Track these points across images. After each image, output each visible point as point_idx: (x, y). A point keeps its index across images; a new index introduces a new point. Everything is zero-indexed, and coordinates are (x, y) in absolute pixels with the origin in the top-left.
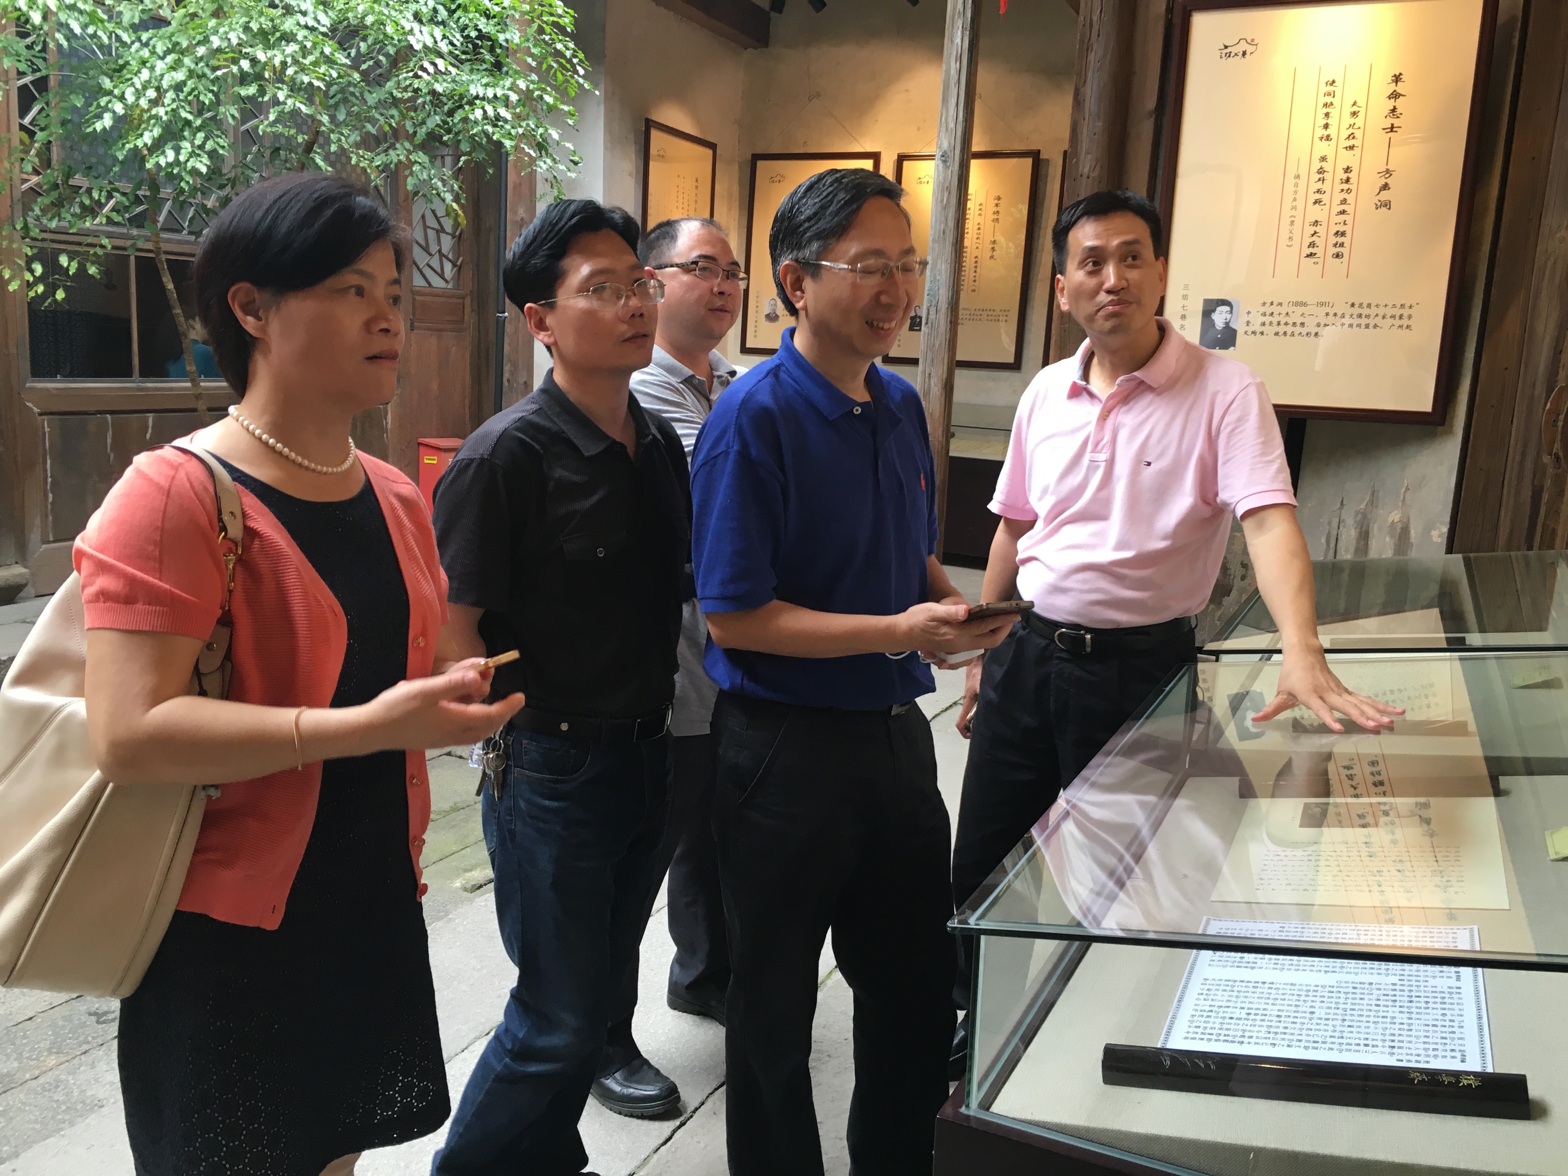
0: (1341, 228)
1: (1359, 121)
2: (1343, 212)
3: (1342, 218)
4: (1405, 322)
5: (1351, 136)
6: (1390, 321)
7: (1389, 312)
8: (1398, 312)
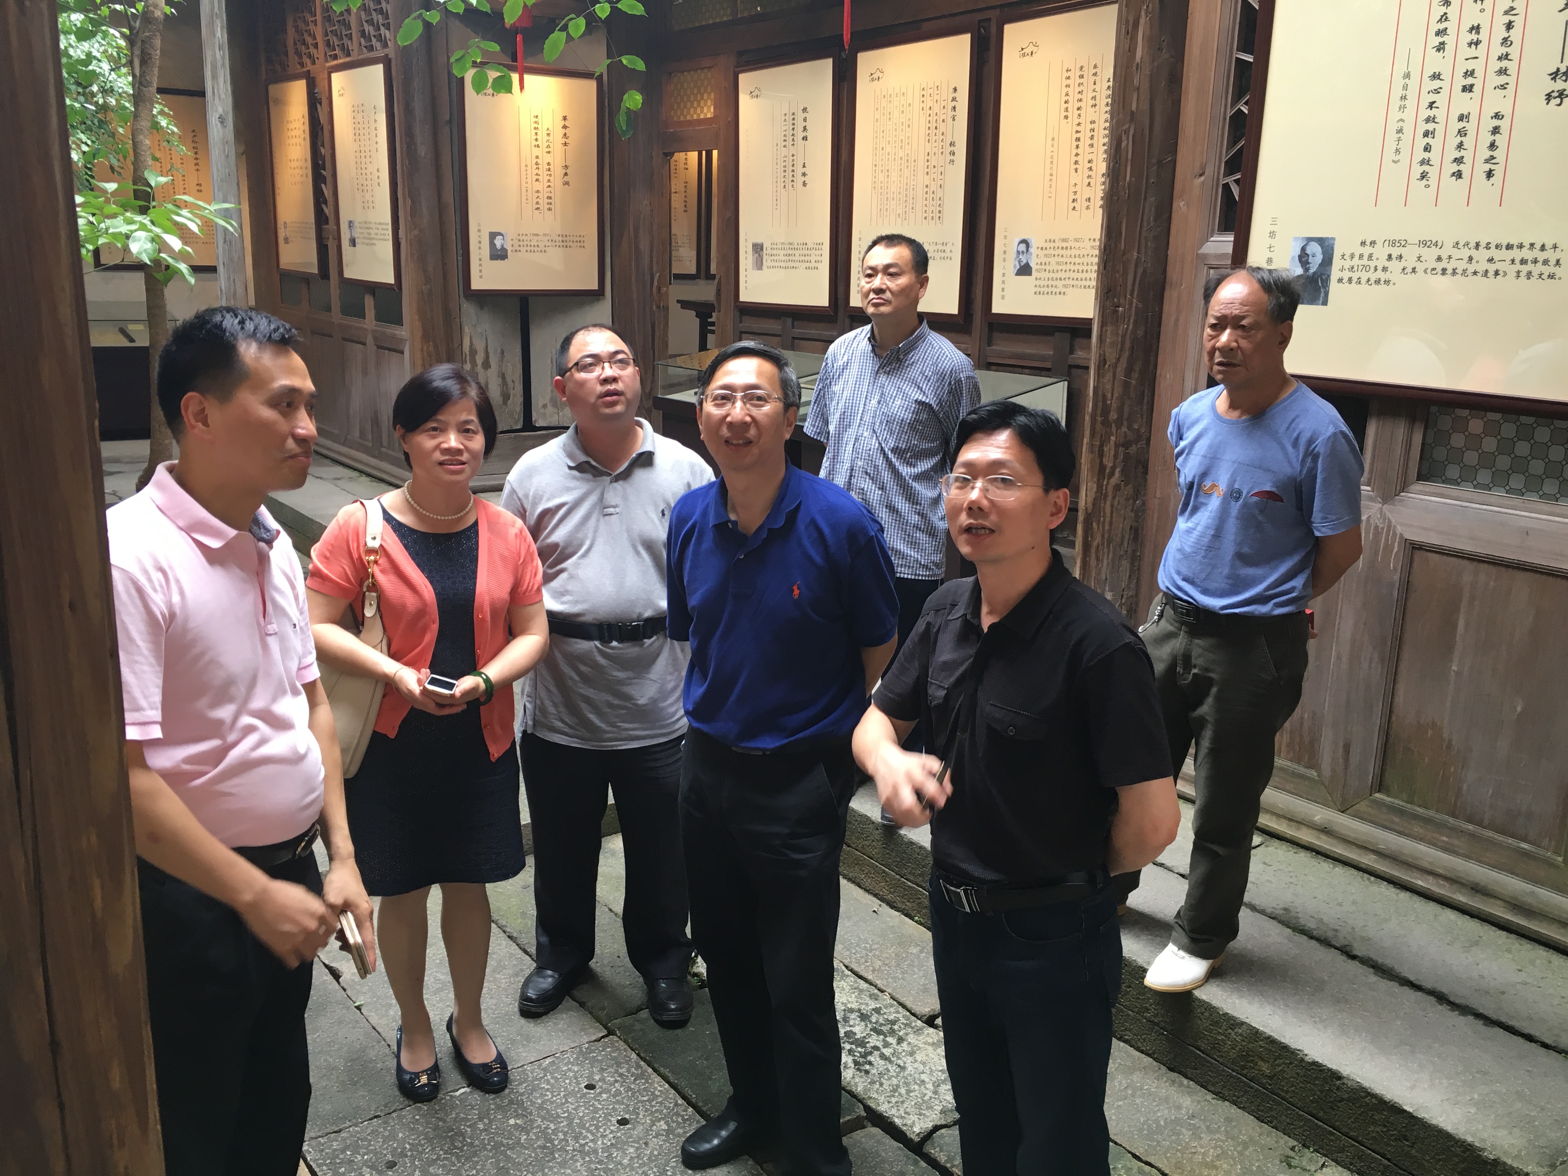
0: (550, 195)
1: (551, 138)
2: (549, 186)
3: (549, 189)
4: (582, 244)
5: (548, 147)
6: (576, 244)
7: (575, 239)
8: (578, 239)
